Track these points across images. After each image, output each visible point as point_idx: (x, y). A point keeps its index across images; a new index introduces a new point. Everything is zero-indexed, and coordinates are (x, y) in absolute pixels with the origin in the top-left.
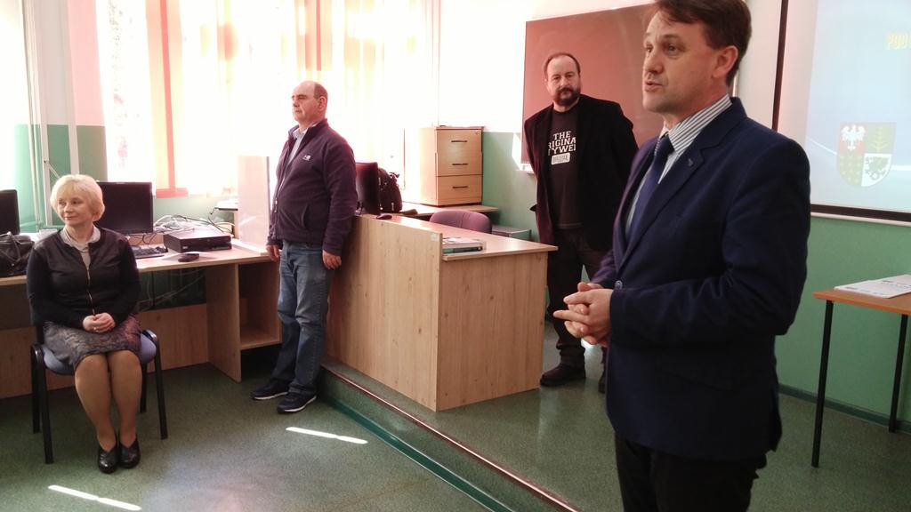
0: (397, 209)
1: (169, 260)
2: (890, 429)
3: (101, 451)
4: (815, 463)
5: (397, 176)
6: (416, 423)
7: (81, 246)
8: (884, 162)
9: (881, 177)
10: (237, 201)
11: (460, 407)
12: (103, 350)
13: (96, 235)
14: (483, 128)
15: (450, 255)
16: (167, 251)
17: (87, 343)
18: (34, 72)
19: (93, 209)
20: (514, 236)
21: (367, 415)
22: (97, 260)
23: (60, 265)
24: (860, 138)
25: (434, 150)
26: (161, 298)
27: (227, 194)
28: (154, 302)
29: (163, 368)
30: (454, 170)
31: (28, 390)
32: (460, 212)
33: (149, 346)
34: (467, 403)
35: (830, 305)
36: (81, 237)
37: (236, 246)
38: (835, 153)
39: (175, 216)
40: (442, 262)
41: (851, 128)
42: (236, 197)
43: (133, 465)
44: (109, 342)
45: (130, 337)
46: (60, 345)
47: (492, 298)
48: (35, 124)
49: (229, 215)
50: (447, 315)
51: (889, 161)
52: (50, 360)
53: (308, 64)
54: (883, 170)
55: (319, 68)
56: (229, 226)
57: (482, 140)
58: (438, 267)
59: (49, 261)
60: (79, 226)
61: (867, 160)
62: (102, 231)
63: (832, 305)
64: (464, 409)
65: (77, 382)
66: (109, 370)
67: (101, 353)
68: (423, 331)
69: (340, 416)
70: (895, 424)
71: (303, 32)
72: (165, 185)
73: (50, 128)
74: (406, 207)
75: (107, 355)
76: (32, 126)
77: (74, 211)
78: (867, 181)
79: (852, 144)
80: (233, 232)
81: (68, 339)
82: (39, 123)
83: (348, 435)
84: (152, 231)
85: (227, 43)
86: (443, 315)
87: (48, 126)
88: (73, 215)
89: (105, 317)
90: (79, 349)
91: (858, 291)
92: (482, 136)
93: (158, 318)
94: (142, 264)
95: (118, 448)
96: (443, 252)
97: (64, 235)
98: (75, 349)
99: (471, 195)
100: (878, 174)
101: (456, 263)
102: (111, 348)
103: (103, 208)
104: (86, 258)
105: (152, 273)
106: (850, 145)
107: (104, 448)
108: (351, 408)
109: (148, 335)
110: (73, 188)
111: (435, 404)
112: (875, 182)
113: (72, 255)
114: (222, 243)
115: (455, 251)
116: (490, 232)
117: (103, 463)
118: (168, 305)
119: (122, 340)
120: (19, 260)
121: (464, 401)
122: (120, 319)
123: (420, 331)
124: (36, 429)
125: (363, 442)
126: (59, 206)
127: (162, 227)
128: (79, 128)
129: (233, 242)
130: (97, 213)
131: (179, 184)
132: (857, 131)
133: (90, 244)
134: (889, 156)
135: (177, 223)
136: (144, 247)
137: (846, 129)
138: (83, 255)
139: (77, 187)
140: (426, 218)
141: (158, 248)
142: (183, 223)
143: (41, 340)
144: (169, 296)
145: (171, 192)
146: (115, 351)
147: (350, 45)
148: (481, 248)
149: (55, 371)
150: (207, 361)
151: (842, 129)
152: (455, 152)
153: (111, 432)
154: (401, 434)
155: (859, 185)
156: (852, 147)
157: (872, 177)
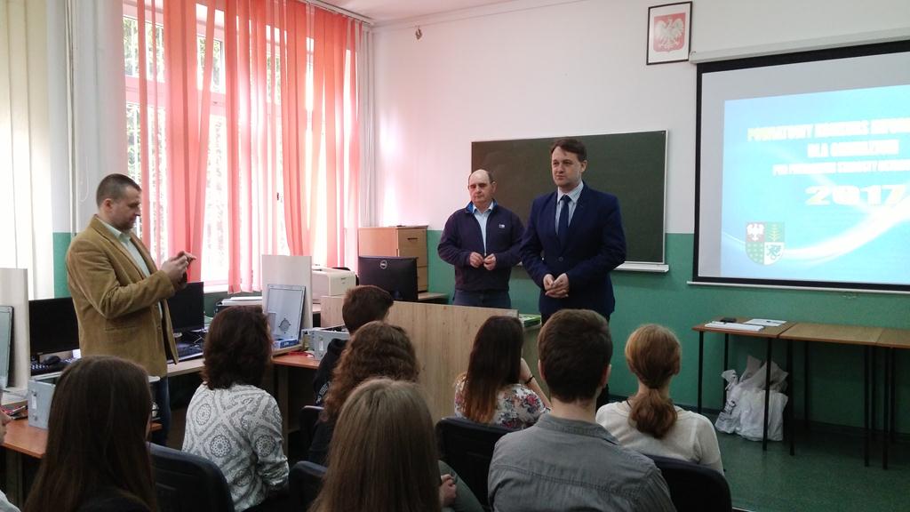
8: (779, 248)
9: (778, 258)
14: (427, 227)
24: (761, 233)
25: (396, 247)
38: (744, 243)
41: (754, 226)
54: (779, 253)
57: (426, 236)
61: (767, 246)
78: (768, 260)
92: (427, 233)
99: (422, 284)
100: (776, 256)
106: (754, 237)
112: (773, 262)
132: (759, 228)
134: (782, 244)
137: (751, 226)
155: (763, 263)
156: (755, 239)
157: (771, 258)
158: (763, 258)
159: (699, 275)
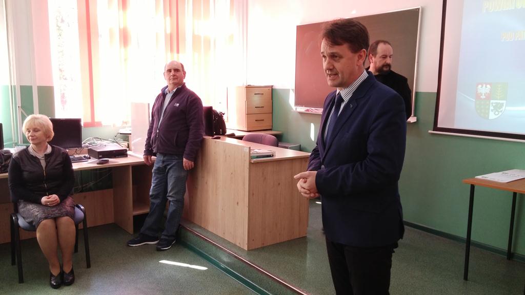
0: (224, 133)
1: (91, 163)
2: (507, 259)
3: (52, 275)
4: (466, 278)
5: (224, 114)
6: (236, 257)
7: (40, 156)
8: (502, 105)
9: (500, 113)
10: (130, 129)
11: (262, 247)
12: (52, 216)
13: (49, 150)
14: (272, 86)
15: (255, 160)
16: (90, 158)
17: (44, 212)
18: (12, 55)
19: (47, 134)
20: (291, 148)
21: (207, 253)
22: (50, 164)
23: (28, 167)
24: (488, 91)
25: (245, 99)
26: (86, 186)
27: (125, 125)
28: (82, 188)
29: (88, 227)
30: (257, 111)
31: (9, 240)
32: (260, 135)
33: (79, 213)
34: (264, 245)
35: (473, 187)
36: (40, 150)
37: (130, 155)
38: (474, 100)
39: (95, 138)
40: (250, 163)
41: (482, 86)
42: (130, 127)
43: (70, 283)
44: (56, 212)
45: (69, 209)
46: (28, 213)
47: (279, 184)
48: (13, 85)
49: (126, 137)
50: (253, 194)
51: (505, 105)
52: (21, 222)
53: (172, 50)
54: (501, 110)
55: (178, 52)
56: (126, 144)
57: (272, 93)
58: (248, 167)
59: (21, 164)
60: (38, 144)
61: (492, 103)
62: (52, 147)
63: (474, 187)
64: (263, 249)
65: (38, 235)
66: (57, 228)
67: (52, 218)
68: (239, 204)
69: (191, 253)
70: (510, 255)
71: (169, 32)
72: (89, 120)
73: (22, 87)
74: (228, 132)
75: (55, 219)
76: (11, 86)
77: (35, 136)
78: (492, 116)
79: (483, 95)
80: (128, 147)
81: (33, 210)
82: (16, 84)
83: (196, 265)
84: (81, 147)
85: (125, 38)
86: (251, 194)
87: (20, 86)
88: (35, 138)
89: (54, 197)
90: (39, 216)
91: (489, 179)
92: (272, 91)
93: (85, 197)
94: (75, 166)
95: (62, 274)
96: (251, 158)
97: (30, 150)
98: (36, 216)
99: (265, 125)
100: (498, 111)
101: (258, 164)
102: (57, 215)
103: (53, 134)
104: (43, 163)
105: (81, 171)
106: (482, 95)
107: (54, 274)
108: (198, 249)
109: (79, 207)
110: (34, 122)
111: (247, 246)
112: (497, 116)
113: (35, 161)
114: (122, 153)
115: (258, 157)
116: (278, 146)
117: (53, 282)
118: (90, 189)
119: (65, 210)
120: (3, 164)
121: (263, 244)
122: (63, 198)
123: (238, 203)
124: (13, 263)
125: (205, 268)
126: (27, 133)
127: (87, 144)
128: (38, 87)
129: (129, 152)
130: (49, 137)
131: (96, 120)
132: (486, 87)
133: (45, 155)
134: (504, 102)
135: (96, 142)
136: (77, 156)
137: (480, 86)
138: (41, 161)
139: (36, 121)
140: (240, 138)
141: (85, 157)
142: (99, 142)
143: (16, 211)
144: (91, 184)
145: (92, 124)
146: (60, 217)
147: (196, 39)
148: (273, 155)
149: (25, 229)
150: (113, 222)
151: (477, 86)
152: (257, 100)
153: (58, 265)
154: (228, 264)
155: (488, 118)
156: (483, 97)
157: (495, 113)
158: (488, 114)
159: (438, 126)
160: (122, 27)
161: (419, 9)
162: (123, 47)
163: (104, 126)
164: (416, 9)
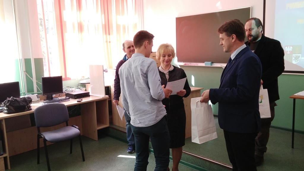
4: (293, 147)
8: (299, 56)
9: (298, 61)
24: (291, 50)
27: (83, 78)
37: (91, 96)
39: (67, 87)
42: (88, 78)
48: (20, 58)
49: (84, 85)
51: (301, 56)
53: (106, 34)
54: (299, 59)
55: (109, 34)
61: (294, 56)
63: (295, 100)
71: (104, 23)
73: (25, 59)
79: (288, 52)
82: (22, 58)
84: (63, 92)
85: (81, 28)
100: (297, 60)
114: (87, 95)
124: (38, 163)
128: (35, 59)
129: (90, 94)
131: (68, 76)
132: (290, 48)
134: (300, 55)
135: (68, 89)
136: (60, 98)
141: (66, 98)
142: (71, 89)
145: (66, 79)
147: (118, 27)
150: (82, 134)
157: (295, 61)
158: (292, 61)
160: (79, 21)
161: (250, 8)
162: (80, 34)
163: (72, 79)
164: (249, 8)
